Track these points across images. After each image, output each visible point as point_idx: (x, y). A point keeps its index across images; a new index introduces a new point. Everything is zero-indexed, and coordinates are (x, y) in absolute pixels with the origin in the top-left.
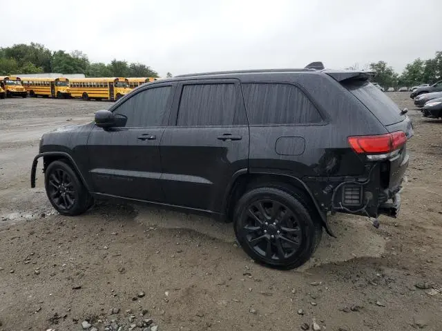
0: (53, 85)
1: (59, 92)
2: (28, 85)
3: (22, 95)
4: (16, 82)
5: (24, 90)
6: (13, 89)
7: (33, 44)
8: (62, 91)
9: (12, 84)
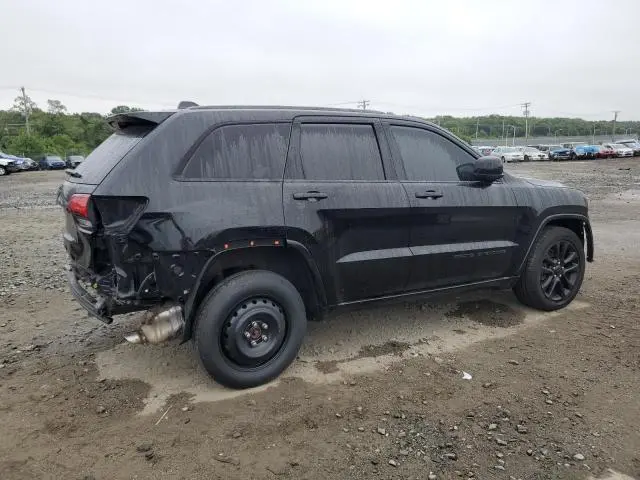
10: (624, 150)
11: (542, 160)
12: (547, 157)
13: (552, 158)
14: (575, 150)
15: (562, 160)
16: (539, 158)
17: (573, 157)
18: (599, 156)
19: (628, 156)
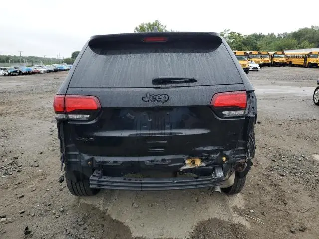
0: (305, 57)
1: (309, 63)
2: (289, 57)
3: (283, 64)
4: (281, 56)
5: (285, 61)
6: (277, 60)
7: (313, 27)
8: (312, 62)
9: (278, 57)
10: (42, 70)
11: (5, 75)
12: (7, 73)
13: (10, 74)
14: (21, 70)
15: (15, 75)
16: (4, 74)
17: (21, 73)
18: (33, 73)
19: (44, 72)
